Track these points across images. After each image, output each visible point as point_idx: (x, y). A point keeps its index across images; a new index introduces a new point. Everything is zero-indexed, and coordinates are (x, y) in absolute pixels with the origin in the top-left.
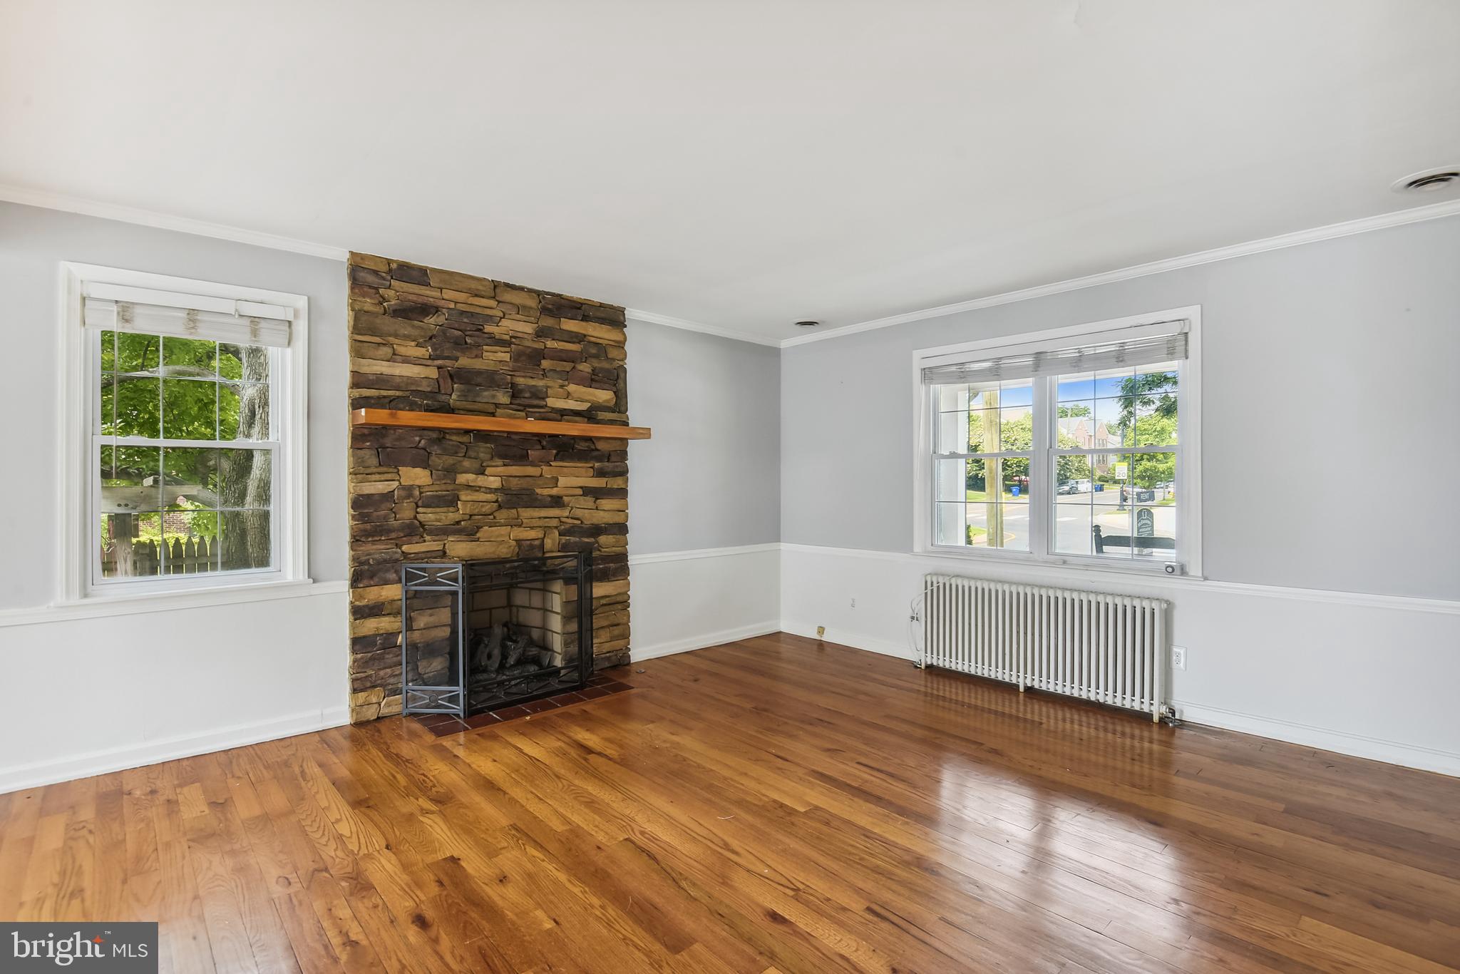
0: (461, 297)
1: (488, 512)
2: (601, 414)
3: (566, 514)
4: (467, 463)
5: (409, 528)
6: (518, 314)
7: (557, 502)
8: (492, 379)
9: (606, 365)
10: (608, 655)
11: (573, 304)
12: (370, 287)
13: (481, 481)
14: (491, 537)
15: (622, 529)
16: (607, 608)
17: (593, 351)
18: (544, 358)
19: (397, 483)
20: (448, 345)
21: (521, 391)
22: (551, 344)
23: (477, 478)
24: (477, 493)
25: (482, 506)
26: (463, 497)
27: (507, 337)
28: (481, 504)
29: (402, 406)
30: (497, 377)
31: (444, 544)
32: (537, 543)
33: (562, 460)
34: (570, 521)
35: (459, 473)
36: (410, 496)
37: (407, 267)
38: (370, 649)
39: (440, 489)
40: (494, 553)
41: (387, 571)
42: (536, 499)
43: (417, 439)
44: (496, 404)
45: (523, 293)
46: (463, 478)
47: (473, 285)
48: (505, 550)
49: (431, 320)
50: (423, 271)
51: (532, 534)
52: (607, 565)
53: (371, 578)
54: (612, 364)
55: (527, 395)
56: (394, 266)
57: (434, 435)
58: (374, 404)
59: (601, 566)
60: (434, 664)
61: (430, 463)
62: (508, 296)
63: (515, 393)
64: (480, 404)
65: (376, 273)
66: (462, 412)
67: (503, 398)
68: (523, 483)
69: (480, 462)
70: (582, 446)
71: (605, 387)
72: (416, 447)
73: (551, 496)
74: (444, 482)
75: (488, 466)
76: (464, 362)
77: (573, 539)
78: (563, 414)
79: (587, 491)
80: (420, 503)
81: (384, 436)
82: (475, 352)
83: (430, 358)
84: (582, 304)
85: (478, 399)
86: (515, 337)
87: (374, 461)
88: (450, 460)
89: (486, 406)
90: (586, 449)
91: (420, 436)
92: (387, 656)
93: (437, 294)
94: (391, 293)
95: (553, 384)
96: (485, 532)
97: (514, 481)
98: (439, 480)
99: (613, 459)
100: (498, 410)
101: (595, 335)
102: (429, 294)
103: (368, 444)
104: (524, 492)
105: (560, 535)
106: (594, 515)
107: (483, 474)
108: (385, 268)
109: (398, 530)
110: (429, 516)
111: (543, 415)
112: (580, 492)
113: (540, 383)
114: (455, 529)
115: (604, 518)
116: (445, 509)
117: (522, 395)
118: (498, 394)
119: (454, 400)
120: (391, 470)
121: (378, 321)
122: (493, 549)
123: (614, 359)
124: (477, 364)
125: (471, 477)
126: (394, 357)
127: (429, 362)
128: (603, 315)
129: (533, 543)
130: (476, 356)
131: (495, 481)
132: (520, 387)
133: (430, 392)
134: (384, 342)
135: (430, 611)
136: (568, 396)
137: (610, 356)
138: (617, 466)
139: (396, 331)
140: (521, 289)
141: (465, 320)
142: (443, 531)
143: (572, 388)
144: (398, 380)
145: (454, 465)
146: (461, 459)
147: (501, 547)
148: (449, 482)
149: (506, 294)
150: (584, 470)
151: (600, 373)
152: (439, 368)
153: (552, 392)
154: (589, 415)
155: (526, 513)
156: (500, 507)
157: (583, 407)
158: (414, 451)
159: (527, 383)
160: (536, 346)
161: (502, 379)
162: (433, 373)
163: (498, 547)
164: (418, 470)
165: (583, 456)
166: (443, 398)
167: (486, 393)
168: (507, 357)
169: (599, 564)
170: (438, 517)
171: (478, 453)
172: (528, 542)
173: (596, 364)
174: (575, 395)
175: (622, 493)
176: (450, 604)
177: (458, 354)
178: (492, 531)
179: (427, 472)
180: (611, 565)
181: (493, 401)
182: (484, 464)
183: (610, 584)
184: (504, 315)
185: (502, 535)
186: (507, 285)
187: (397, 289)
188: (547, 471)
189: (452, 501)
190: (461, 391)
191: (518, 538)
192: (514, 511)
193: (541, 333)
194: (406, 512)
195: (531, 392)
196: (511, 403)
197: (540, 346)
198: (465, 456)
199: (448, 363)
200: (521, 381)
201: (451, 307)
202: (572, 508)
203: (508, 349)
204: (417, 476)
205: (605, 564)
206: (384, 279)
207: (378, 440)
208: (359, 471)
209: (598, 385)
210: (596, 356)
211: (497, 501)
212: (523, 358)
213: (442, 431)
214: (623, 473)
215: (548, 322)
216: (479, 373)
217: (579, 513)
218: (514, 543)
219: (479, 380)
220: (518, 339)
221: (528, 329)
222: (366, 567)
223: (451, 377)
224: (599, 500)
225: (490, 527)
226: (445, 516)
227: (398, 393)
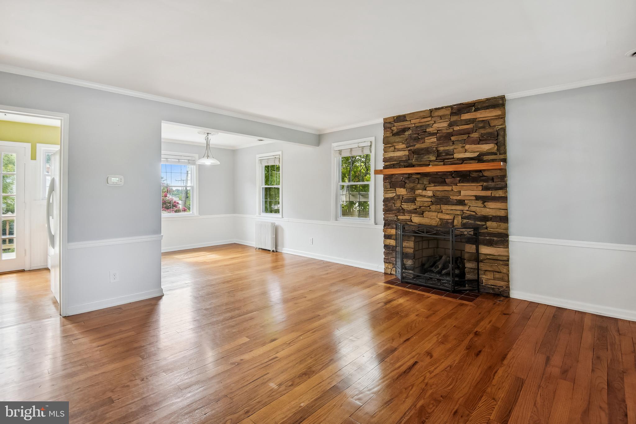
0: (418, 121)
1: (427, 206)
2: (485, 157)
3: (467, 209)
4: (419, 186)
5: (398, 210)
6: (441, 119)
7: (461, 202)
8: (427, 151)
9: (489, 130)
10: (492, 287)
11: (469, 105)
12: (389, 128)
13: (424, 193)
14: (428, 216)
15: (505, 219)
16: (492, 261)
17: (481, 125)
18: (452, 136)
19: (395, 194)
20: (412, 141)
21: (441, 153)
22: (456, 128)
23: (422, 192)
24: (423, 198)
25: (424, 203)
26: (418, 199)
27: (436, 131)
28: (424, 202)
29: (396, 167)
30: (429, 149)
31: (411, 217)
32: (450, 221)
33: (462, 182)
34: (468, 212)
35: (417, 190)
36: (399, 198)
37: (399, 117)
38: (388, 250)
39: (410, 195)
40: (429, 223)
41: (393, 224)
42: (449, 201)
43: (402, 178)
44: (430, 161)
45: (444, 109)
46: (418, 192)
47: (422, 114)
48: (434, 222)
49: (407, 133)
50: (404, 116)
51: (447, 217)
52: (491, 238)
53: (389, 226)
54: (493, 129)
55: (444, 154)
56: (395, 118)
57: (407, 176)
58: (389, 167)
59: (488, 238)
60: (409, 262)
61: (406, 186)
62: (436, 114)
63: (439, 154)
64: (423, 162)
65: (390, 123)
66: (416, 166)
67: (433, 158)
68: (443, 194)
69: (424, 185)
70: (474, 175)
71: (489, 142)
72: (401, 181)
73: (456, 200)
74: (411, 193)
75: (427, 187)
76: (418, 146)
77: (470, 221)
78: (463, 161)
79: (477, 198)
80: (403, 202)
81: (392, 178)
82: (422, 141)
83: (407, 147)
84: (475, 103)
85: (422, 160)
86: (439, 130)
87: (389, 186)
88: (412, 185)
89: (425, 162)
90: (477, 176)
91: (402, 177)
92: (393, 254)
93: (409, 123)
94: (395, 128)
95: (459, 147)
96: (426, 214)
97: (438, 193)
98: (409, 192)
99: (495, 180)
100: (431, 163)
101: (482, 117)
102: (406, 124)
103: (388, 181)
104: (444, 198)
105: (462, 218)
106: (482, 210)
107: (426, 190)
108: (393, 120)
109: (395, 211)
110: (405, 206)
111: (452, 162)
112: (474, 198)
113: (451, 148)
114: (415, 211)
115: (490, 212)
116: (411, 204)
117: (441, 155)
118: (430, 156)
119: (414, 162)
120: (393, 189)
121: (389, 139)
122: (429, 222)
123: (494, 126)
124: (423, 146)
125: (420, 191)
126: (395, 150)
127: (406, 149)
128: (487, 105)
129: (448, 221)
130: (423, 143)
131: (429, 193)
132: (440, 152)
133: (406, 160)
134: (392, 145)
135: (407, 241)
136: (466, 151)
137: (492, 125)
138: (497, 184)
139: (394, 141)
140: (442, 108)
141: (419, 129)
142: (410, 212)
143: (467, 147)
144: (395, 158)
145: (414, 187)
146: (416, 184)
147: (432, 221)
148: (412, 193)
149: (436, 113)
150: (475, 187)
151: (484, 136)
152: (409, 150)
153: (456, 151)
154: (479, 159)
155: (444, 207)
156: (433, 204)
157: (476, 155)
158: (400, 182)
159: (444, 149)
160: (449, 131)
161: (431, 150)
162: (407, 153)
163: (431, 221)
164: (402, 189)
165: (475, 180)
166: (410, 161)
167: (425, 157)
168: (435, 140)
169: (486, 237)
170: (408, 207)
171: (423, 182)
172: (446, 220)
173: (482, 131)
174: (469, 150)
175: (504, 199)
176: (413, 240)
177: (416, 143)
178: (429, 214)
179: (405, 190)
180: (494, 238)
181: (428, 160)
182: (426, 186)
183: (493, 248)
184: (435, 122)
185: (434, 216)
186: (436, 109)
187: (397, 126)
188: (455, 188)
189: (413, 200)
190: (416, 158)
191: (440, 218)
192: (439, 206)
193: (451, 125)
194: (398, 204)
195: (445, 153)
196: (436, 159)
197: (451, 130)
198: (418, 183)
199: (412, 148)
200: (441, 149)
201: (413, 126)
202: (470, 206)
203: (436, 136)
204: (402, 191)
205: (490, 237)
206: (392, 124)
207: (390, 179)
208: (386, 190)
209: (484, 142)
210: (483, 127)
211: (431, 201)
212: (442, 138)
213: (410, 175)
214: (504, 187)
215: (454, 118)
216: (422, 149)
217: (473, 209)
218: (438, 220)
219: (422, 152)
220: (440, 131)
221: (445, 124)
222: (387, 222)
223: (413, 153)
224: (486, 203)
225: (428, 212)
226: (410, 207)
227: (396, 162)
